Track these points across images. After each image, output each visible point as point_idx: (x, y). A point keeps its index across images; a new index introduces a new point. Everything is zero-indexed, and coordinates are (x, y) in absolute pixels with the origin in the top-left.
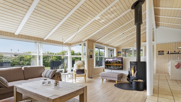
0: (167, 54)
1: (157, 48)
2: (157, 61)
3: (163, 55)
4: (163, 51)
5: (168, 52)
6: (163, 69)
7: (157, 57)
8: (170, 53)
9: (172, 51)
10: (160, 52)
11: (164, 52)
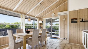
0: (81, 21)
1: (70, 15)
2: (70, 29)
3: (77, 23)
4: (76, 19)
5: (82, 19)
6: (77, 39)
7: (70, 25)
8: (84, 20)
9: (86, 18)
10: (73, 20)
11: (78, 19)
